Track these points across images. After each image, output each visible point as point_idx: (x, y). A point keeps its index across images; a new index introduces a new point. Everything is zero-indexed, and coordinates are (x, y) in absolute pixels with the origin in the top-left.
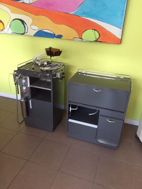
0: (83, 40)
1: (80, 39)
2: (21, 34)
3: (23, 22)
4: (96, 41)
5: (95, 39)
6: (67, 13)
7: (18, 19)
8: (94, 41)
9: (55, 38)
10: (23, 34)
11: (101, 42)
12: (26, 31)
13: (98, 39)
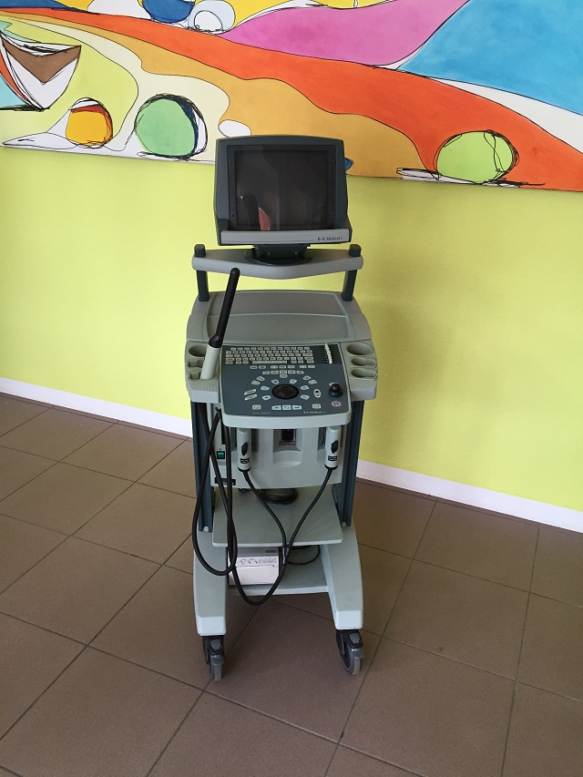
0: (442, 179)
1: (429, 175)
2: (179, 157)
3: (187, 107)
4: (498, 182)
5: (493, 174)
6: (375, 67)
7: (169, 97)
8: (491, 181)
10: (186, 158)
11: (519, 184)
12: (200, 147)
13: (506, 173)
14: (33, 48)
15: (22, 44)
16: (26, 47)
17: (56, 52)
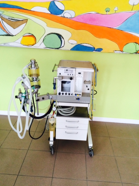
1: (121, 52)
2: (56, 48)
3: (60, 36)
6: (110, 28)
7: (54, 33)
8: (135, 53)
9: (94, 51)
10: (58, 49)
12: (62, 46)
13: (138, 51)
14: (11, 19)
15: (8, 18)
16: (9, 19)
17: (19, 21)
